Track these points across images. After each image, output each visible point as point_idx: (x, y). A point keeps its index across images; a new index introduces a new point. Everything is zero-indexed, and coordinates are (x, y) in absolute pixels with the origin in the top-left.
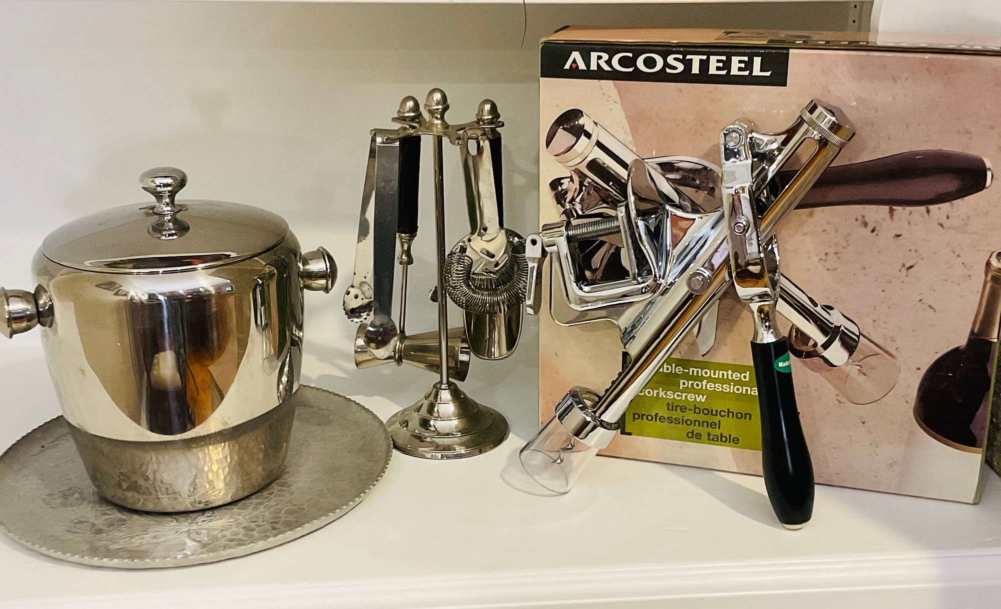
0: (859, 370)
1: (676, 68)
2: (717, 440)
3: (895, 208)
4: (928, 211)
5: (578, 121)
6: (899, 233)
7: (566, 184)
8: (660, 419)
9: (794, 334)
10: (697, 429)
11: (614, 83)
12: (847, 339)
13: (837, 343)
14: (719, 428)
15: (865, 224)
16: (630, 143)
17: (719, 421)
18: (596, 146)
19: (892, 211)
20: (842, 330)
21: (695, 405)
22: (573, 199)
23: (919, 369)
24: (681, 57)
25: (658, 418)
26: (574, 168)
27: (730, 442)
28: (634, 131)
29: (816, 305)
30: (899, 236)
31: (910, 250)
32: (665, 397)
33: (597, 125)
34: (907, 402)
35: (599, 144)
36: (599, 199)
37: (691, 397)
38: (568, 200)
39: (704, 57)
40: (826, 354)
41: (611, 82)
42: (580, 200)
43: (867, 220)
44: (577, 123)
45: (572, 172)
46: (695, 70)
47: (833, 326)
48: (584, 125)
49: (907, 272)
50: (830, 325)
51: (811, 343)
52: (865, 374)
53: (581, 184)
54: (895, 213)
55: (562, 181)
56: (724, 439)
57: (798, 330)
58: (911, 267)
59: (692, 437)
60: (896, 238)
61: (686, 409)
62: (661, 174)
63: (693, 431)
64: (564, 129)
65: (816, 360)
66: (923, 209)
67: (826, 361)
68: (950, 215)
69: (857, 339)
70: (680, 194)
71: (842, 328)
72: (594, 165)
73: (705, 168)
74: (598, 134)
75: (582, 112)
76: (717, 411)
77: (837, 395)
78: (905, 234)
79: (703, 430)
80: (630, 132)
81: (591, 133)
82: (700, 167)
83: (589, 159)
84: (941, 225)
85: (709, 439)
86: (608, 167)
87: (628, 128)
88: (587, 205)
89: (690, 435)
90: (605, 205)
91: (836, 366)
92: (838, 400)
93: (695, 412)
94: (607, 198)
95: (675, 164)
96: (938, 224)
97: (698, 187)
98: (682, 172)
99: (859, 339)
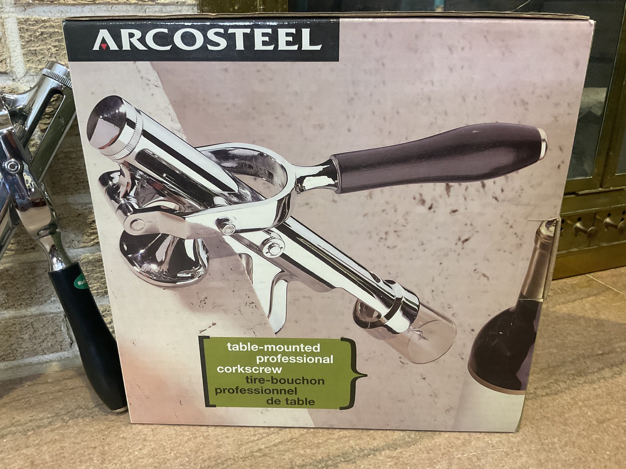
0: (420, 335)
1: (218, 45)
2: (295, 404)
3: (451, 184)
4: (484, 186)
5: (118, 109)
6: (455, 208)
7: (116, 178)
8: (241, 391)
9: (359, 308)
10: (276, 396)
11: (151, 63)
12: (408, 309)
13: (399, 314)
14: (296, 394)
15: (423, 202)
16: (179, 131)
17: (296, 388)
18: (142, 136)
19: (448, 188)
20: (403, 301)
21: (272, 377)
22: (126, 195)
23: (473, 330)
24: (222, 31)
25: (239, 390)
26: (122, 161)
27: (306, 404)
28: (182, 118)
29: (378, 281)
30: (455, 211)
31: (466, 225)
32: (243, 372)
33: (140, 113)
34: (462, 359)
35: (146, 134)
36: (154, 191)
37: (267, 370)
38: (121, 195)
39: (248, 31)
40: (389, 323)
41: (148, 63)
42: (134, 195)
43: (424, 197)
44: (117, 111)
45: (121, 166)
46: (240, 45)
47: (395, 298)
48: (125, 114)
49: (463, 245)
50: (392, 297)
51: (375, 315)
52: (424, 338)
53: (133, 178)
54: (452, 189)
55: (111, 176)
56: (301, 402)
57: (363, 305)
58: (466, 240)
59: (272, 403)
60: (452, 214)
61: (264, 380)
62: (216, 163)
63: (272, 398)
64: (105, 119)
65: (381, 329)
66: (478, 183)
67: (390, 329)
68: (504, 189)
69: (417, 309)
70: (238, 182)
71: (403, 299)
72: (143, 157)
73: (261, 154)
74: (142, 123)
75: (121, 99)
76: (292, 380)
77: (400, 358)
78: (461, 210)
79: (282, 397)
80: (177, 120)
81: (135, 122)
82: (256, 153)
83: (137, 150)
84: (496, 199)
85: (287, 404)
86: (159, 158)
87: (175, 115)
88: (143, 199)
89: (270, 402)
90: (162, 198)
91: (399, 333)
92: (401, 362)
93: (272, 383)
94: (163, 190)
95: (230, 152)
96: (493, 197)
97: (256, 175)
98: (238, 159)
99: (419, 309)
